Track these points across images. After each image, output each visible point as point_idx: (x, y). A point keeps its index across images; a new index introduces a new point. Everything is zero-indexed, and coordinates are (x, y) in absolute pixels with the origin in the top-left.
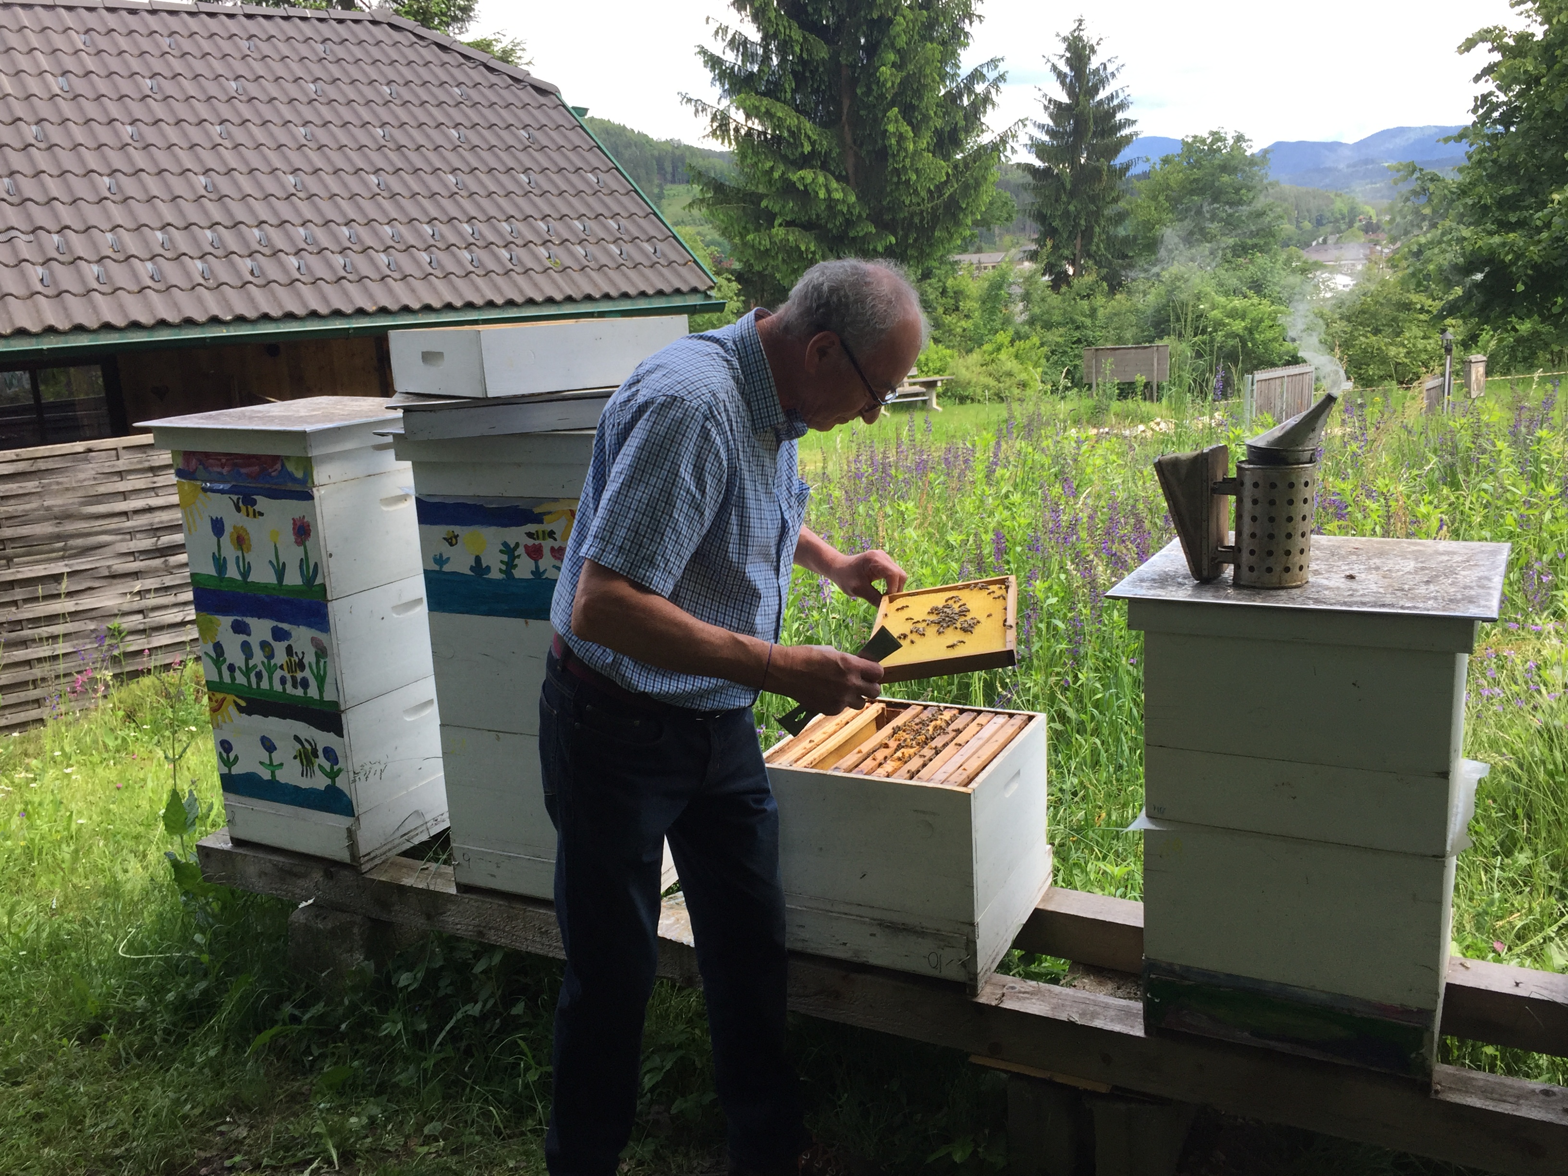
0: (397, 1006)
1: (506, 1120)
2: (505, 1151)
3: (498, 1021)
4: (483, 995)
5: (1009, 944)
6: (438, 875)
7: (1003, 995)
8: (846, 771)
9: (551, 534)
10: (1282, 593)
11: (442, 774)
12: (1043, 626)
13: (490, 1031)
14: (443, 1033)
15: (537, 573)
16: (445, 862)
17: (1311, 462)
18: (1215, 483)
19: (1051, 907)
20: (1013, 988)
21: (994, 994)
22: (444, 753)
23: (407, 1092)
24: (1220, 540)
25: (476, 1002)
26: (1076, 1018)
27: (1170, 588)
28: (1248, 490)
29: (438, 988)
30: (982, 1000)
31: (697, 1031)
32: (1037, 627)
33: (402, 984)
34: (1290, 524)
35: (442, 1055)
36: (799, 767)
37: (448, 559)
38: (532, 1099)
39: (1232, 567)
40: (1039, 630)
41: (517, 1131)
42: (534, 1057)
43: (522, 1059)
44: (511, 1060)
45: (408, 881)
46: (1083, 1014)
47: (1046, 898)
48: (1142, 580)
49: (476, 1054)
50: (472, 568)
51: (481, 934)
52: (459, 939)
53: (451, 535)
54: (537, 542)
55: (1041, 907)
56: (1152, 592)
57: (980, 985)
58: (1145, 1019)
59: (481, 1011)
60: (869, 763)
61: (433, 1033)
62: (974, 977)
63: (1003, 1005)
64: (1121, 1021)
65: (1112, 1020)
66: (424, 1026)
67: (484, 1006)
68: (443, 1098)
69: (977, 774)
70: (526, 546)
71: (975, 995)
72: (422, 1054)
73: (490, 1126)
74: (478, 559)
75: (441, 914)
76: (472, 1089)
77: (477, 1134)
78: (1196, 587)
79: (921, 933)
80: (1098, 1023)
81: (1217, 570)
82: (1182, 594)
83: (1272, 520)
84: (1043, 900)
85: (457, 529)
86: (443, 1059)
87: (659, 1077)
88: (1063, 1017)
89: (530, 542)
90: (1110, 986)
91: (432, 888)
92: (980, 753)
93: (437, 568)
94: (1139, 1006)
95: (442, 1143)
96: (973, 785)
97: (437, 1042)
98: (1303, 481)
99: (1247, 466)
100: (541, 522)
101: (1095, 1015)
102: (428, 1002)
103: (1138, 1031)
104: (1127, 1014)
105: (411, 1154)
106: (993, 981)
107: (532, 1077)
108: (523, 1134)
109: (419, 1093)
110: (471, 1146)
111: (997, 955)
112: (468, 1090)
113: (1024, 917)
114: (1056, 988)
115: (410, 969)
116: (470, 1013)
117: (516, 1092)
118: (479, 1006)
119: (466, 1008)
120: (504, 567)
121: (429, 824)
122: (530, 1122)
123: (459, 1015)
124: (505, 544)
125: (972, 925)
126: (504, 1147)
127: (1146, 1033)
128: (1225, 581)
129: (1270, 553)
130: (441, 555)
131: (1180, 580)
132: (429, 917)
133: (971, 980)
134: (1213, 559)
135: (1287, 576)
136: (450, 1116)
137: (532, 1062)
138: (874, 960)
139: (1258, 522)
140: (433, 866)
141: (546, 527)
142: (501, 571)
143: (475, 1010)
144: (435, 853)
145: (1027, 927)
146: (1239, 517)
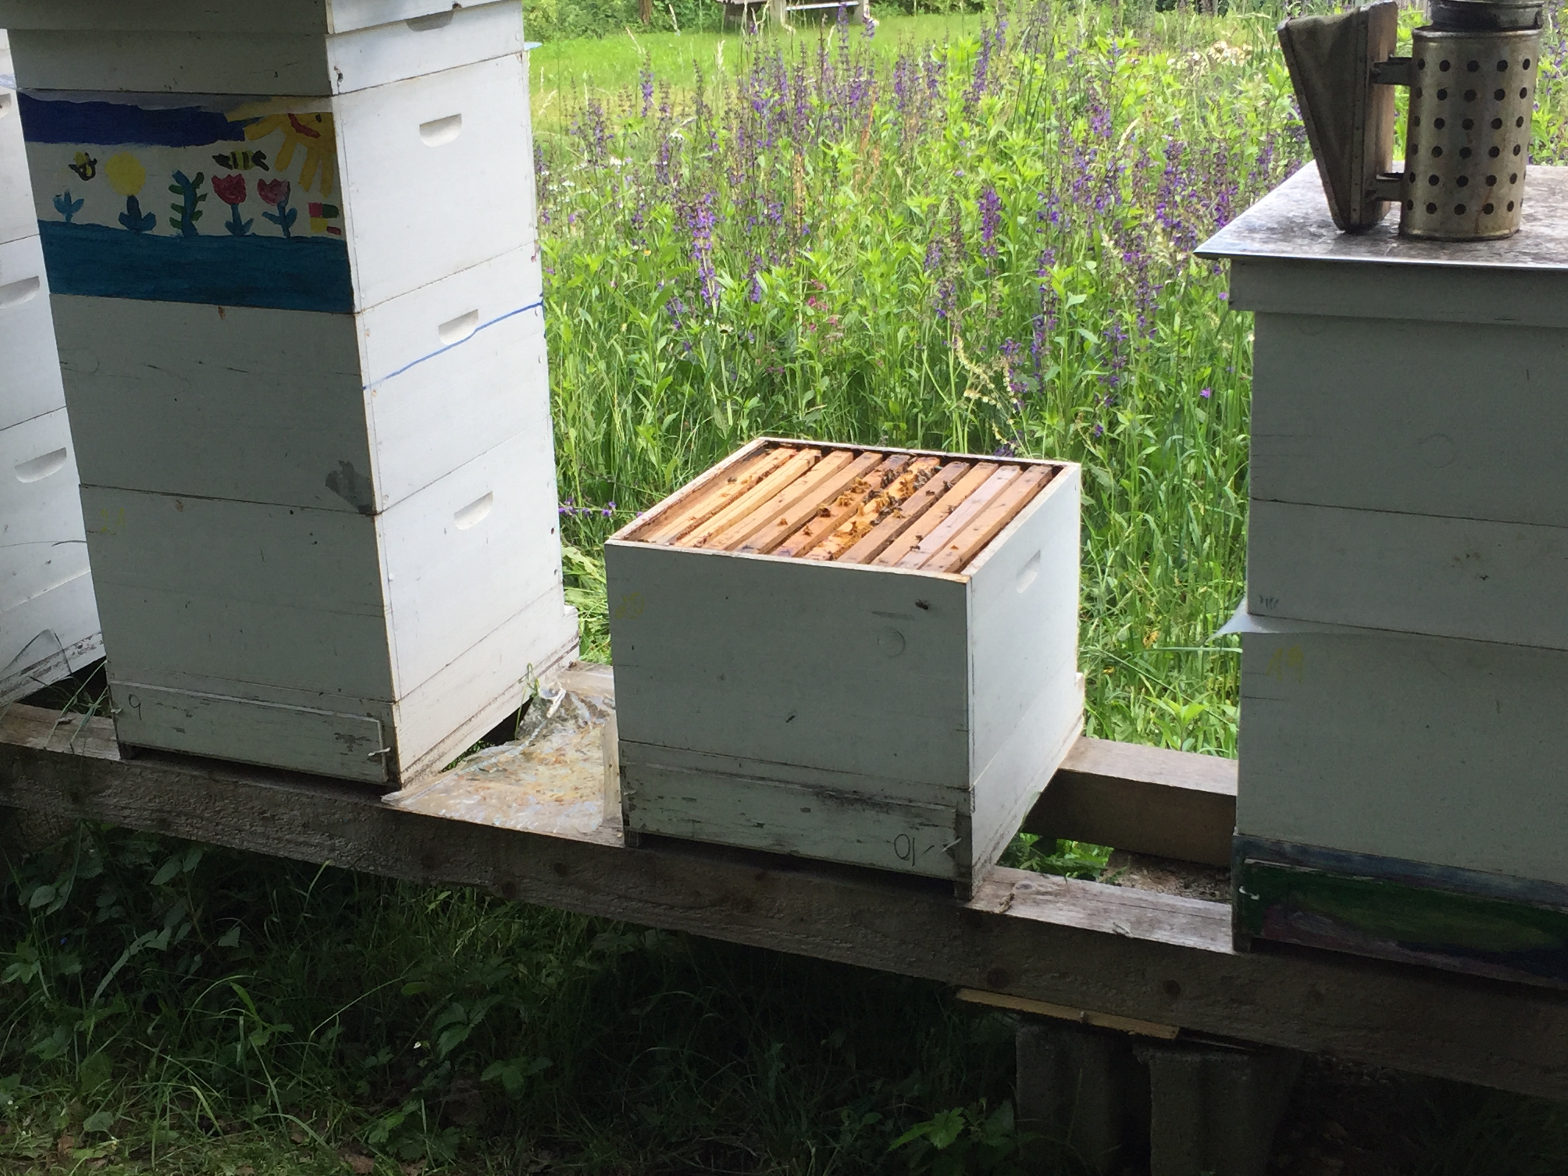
0: (29, 937)
1: (219, 1107)
2: (218, 1154)
3: (197, 958)
4: (174, 917)
5: (1019, 823)
6: (87, 732)
7: (1012, 897)
8: (761, 551)
9: (259, 159)
10: (1480, 246)
11: (88, 570)
12: (1062, 340)
13: (187, 972)
14: (110, 976)
15: (236, 225)
16: (98, 713)
17: (1535, 25)
18: (1377, 65)
19: (1083, 767)
20: (1026, 887)
21: (998, 897)
22: (88, 532)
23: (52, 1069)
24: (1380, 161)
25: (161, 930)
26: (1127, 930)
27: (1299, 241)
28: (1430, 78)
29: (96, 910)
30: (979, 905)
31: (522, 968)
32: (1052, 342)
33: (35, 904)
34: (1497, 133)
35: (108, 1011)
36: (685, 546)
37: (80, 202)
38: (258, 1073)
39: (1397, 204)
40: (1056, 346)
41: (236, 1123)
42: (259, 1011)
43: (239, 1014)
44: (221, 1015)
45: (38, 742)
46: (1137, 923)
47: (1075, 753)
48: (1252, 230)
49: (164, 1010)
50: (122, 218)
51: (164, 823)
52: (128, 833)
53: (85, 160)
54: (234, 173)
55: (1067, 768)
56: (1271, 246)
57: (976, 882)
58: (1234, 926)
59: (169, 943)
60: (798, 540)
61: (91, 978)
62: (966, 870)
63: (1014, 913)
64: (1195, 931)
65: (1182, 931)
66: (77, 968)
67: (174, 935)
68: (113, 1076)
69: (974, 555)
70: (215, 179)
71: (969, 899)
72: (76, 1010)
73: (193, 1117)
74: (132, 202)
75: (96, 793)
76: (161, 1060)
77: (172, 1128)
78: (1338, 239)
79: (883, 806)
80: (1161, 936)
81: (1374, 211)
82: (1318, 251)
83: (1468, 125)
84: (1071, 757)
85: (94, 150)
86: (110, 1017)
87: (464, 1035)
88: (1107, 927)
89: (223, 172)
90: (1173, 883)
91: (78, 751)
92: (977, 523)
93: (62, 218)
94: (1226, 910)
95: (115, 1141)
96: (970, 570)
97: (100, 990)
98: (1521, 59)
99: (1430, 34)
100: (240, 137)
101: (1154, 924)
102: (83, 931)
103: (1224, 945)
104: (1207, 921)
105: (63, 1160)
106: (996, 877)
107: (257, 1041)
108: (246, 1126)
109: (72, 1068)
110: (164, 1146)
111: (1002, 836)
112: (153, 1063)
113: (1042, 785)
114: (1095, 886)
115: (49, 880)
116: (148, 945)
117: (232, 1064)
118: (166, 933)
119: (144, 939)
120: (178, 217)
121: (68, 653)
122: (256, 1108)
123: (134, 949)
124: (179, 176)
125: (965, 790)
126: (216, 1147)
127: (1236, 947)
128: (1385, 231)
129: (1462, 182)
130: (68, 196)
131: (1313, 229)
132: (76, 798)
133: (962, 875)
134: (1369, 193)
135: (1487, 219)
136: (125, 1103)
137: (256, 1018)
138: (806, 849)
139: (1445, 130)
140: (78, 719)
141: (250, 145)
142: (173, 222)
143: (160, 940)
144: (81, 699)
145: (1046, 797)
146: (1414, 121)
